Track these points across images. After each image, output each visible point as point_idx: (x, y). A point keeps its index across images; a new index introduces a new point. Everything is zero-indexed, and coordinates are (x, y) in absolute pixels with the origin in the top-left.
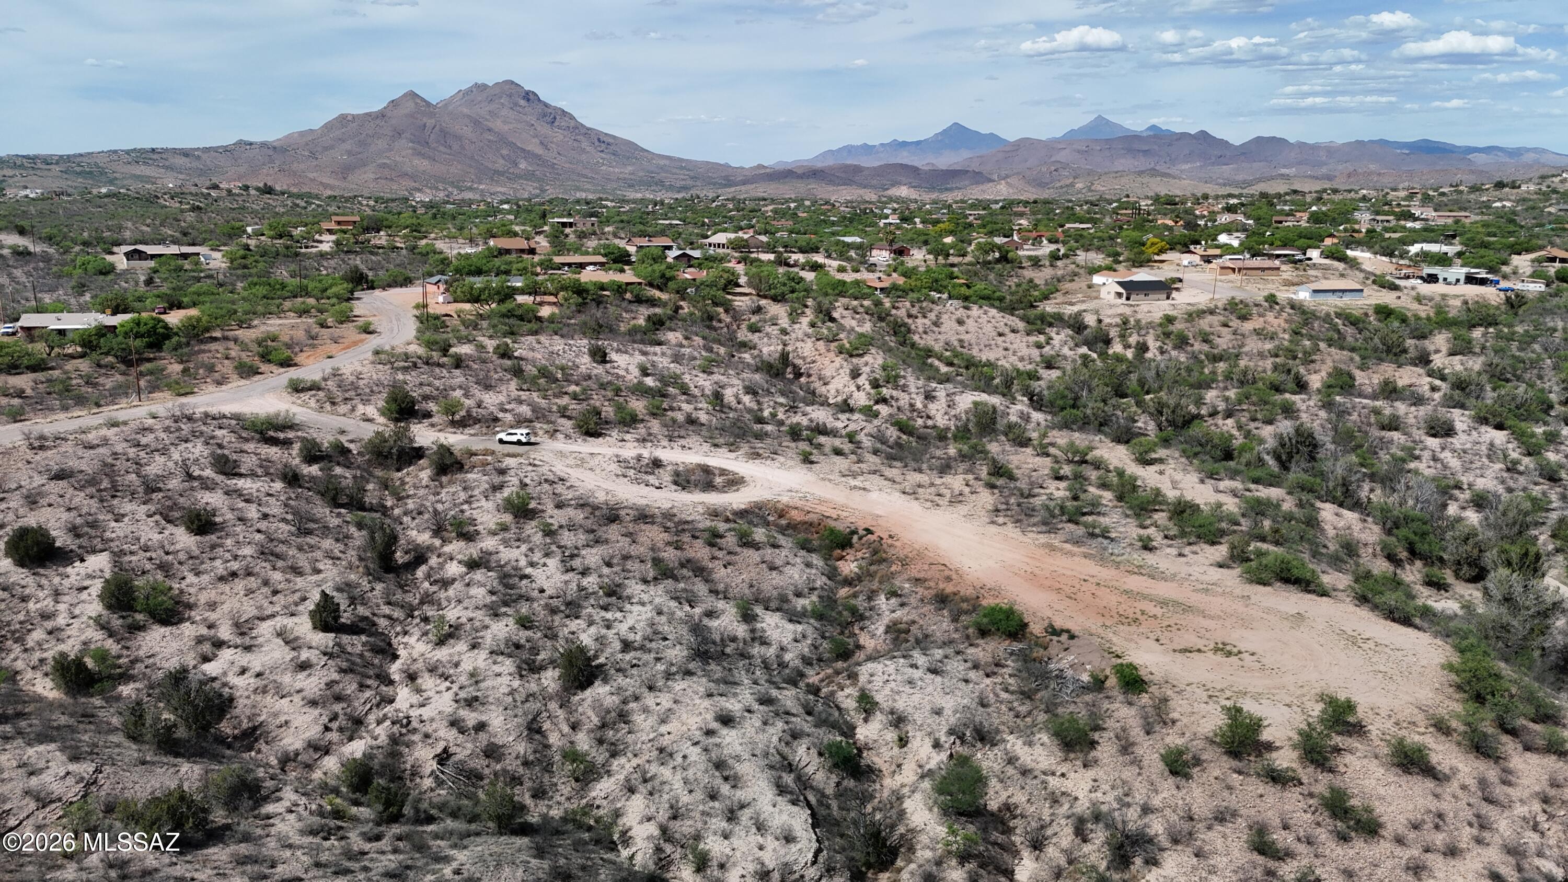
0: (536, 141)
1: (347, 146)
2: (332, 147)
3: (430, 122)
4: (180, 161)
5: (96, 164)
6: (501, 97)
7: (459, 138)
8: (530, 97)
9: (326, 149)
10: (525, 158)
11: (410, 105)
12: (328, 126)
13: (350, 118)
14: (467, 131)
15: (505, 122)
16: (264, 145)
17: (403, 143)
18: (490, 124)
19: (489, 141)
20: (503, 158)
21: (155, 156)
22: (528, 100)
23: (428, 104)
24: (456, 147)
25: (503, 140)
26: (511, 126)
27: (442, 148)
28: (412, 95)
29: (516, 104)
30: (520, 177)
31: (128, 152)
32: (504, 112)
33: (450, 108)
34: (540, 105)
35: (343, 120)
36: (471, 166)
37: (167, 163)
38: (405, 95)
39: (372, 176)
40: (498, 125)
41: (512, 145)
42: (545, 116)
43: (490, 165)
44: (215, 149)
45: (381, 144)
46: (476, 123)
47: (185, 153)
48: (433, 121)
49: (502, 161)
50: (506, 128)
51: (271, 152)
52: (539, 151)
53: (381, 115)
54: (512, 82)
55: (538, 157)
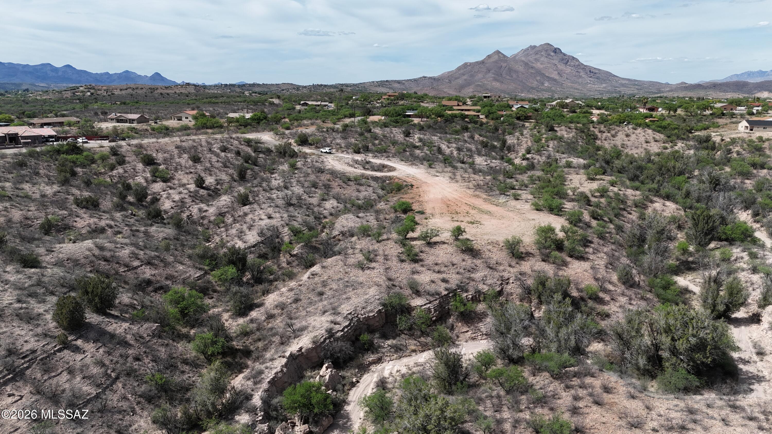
0: (556, 72)
1: (465, 77)
2: (459, 78)
3: (504, 65)
4: (396, 85)
6: (542, 52)
7: (516, 72)
8: (557, 51)
9: (456, 79)
10: (548, 81)
11: (496, 57)
12: (459, 69)
13: (468, 64)
14: (521, 68)
15: (542, 64)
16: (430, 78)
17: (490, 75)
18: (534, 65)
19: (531, 73)
20: (537, 81)
21: (388, 83)
22: (555, 52)
23: (504, 56)
24: (514, 76)
25: (539, 73)
26: (544, 66)
27: (508, 77)
28: (498, 52)
29: (549, 55)
30: (544, 90)
31: (377, 82)
32: (542, 59)
33: (517, 58)
34: (562, 55)
35: (466, 65)
36: (519, 85)
37: (391, 86)
38: (494, 53)
39: (472, 90)
40: (538, 65)
41: (543, 75)
42: (563, 60)
43: (530, 85)
45: (480, 76)
46: (526, 64)
47: (399, 82)
48: (506, 64)
49: (536, 83)
50: (542, 66)
51: (432, 81)
52: (557, 77)
53: (483, 62)
54: (549, 44)
55: (555, 80)
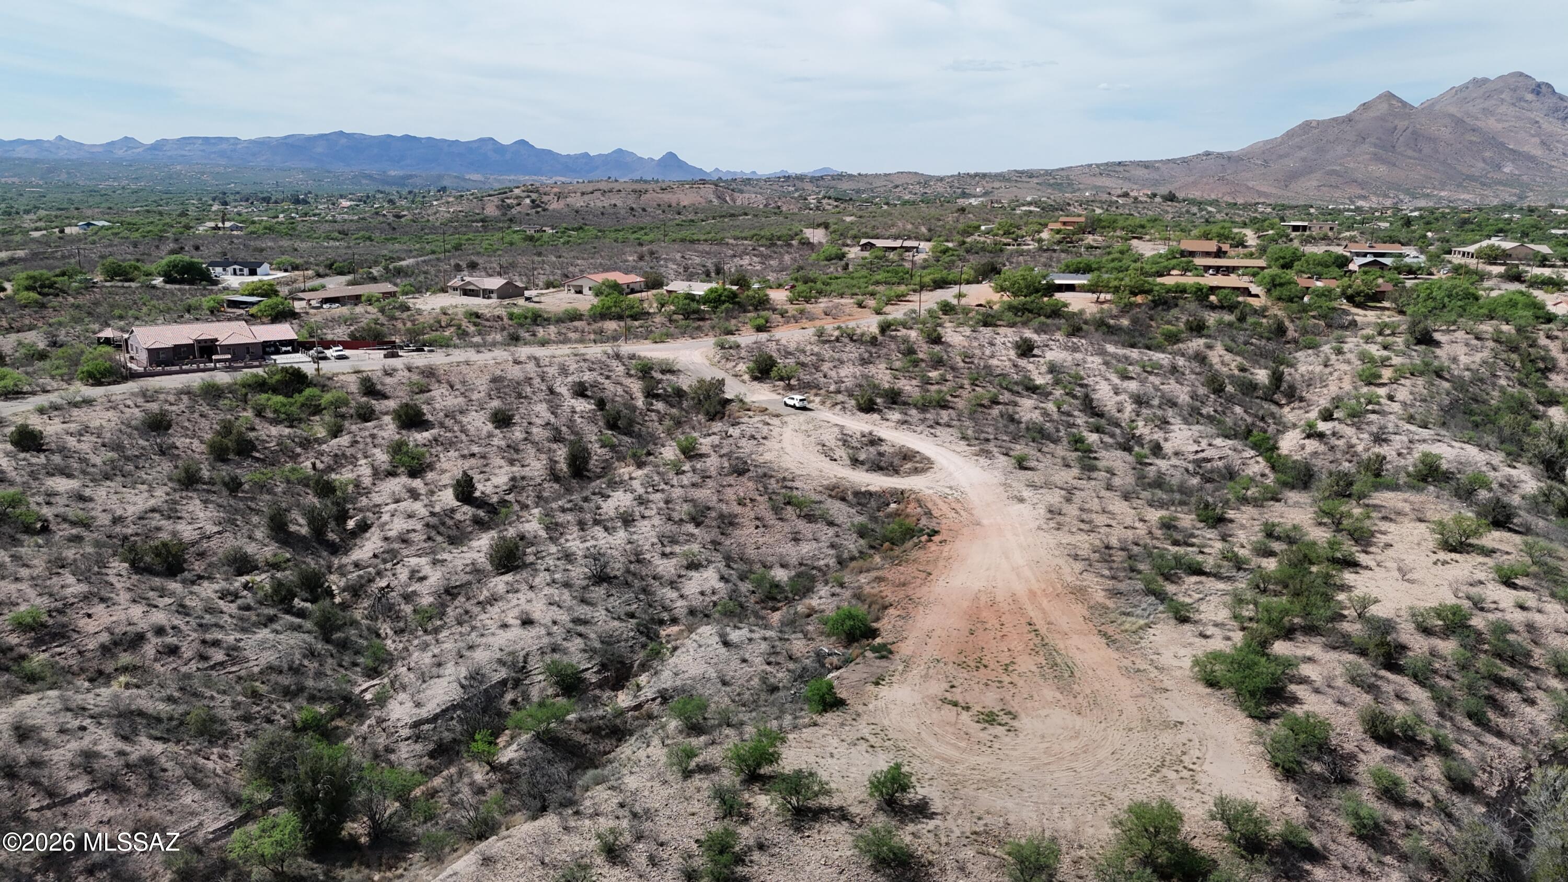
0: (1537, 140)
1: (1303, 154)
2: (1287, 155)
3: (1402, 124)
4: (1141, 173)
5: (1068, 177)
6: (1502, 92)
7: (1432, 140)
8: (1541, 89)
9: (1281, 157)
10: (1513, 161)
11: (1384, 107)
12: (1290, 134)
13: (1314, 124)
14: (1445, 132)
15: (1498, 121)
16: (1220, 155)
17: (1367, 148)
18: (1479, 124)
19: (1471, 142)
20: (1484, 161)
21: (1121, 169)
22: (1538, 93)
23: (1404, 104)
24: (1427, 150)
25: (1493, 142)
26: (1506, 125)
27: (1410, 153)
28: (1389, 96)
29: (1521, 99)
30: (1500, 183)
31: (1098, 166)
32: (1503, 109)
33: (1437, 107)
34: (1555, 100)
35: (1307, 126)
36: (1437, 171)
37: (1127, 175)
38: (1380, 97)
39: (1315, 183)
40: (1491, 124)
41: (1501, 146)
42: (1557, 110)
43: (1465, 170)
44: (1173, 161)
45: (1340, 150)
46: (1459, 122)
47: (1146, 165)
48: (1406, 123)
49: (1481, 165)
50: (1500, 126)
51: (1224, 162)
52: (1538, 152)
53: (1349, 119)
54: (1521, 74)
55: (1531, 158)
